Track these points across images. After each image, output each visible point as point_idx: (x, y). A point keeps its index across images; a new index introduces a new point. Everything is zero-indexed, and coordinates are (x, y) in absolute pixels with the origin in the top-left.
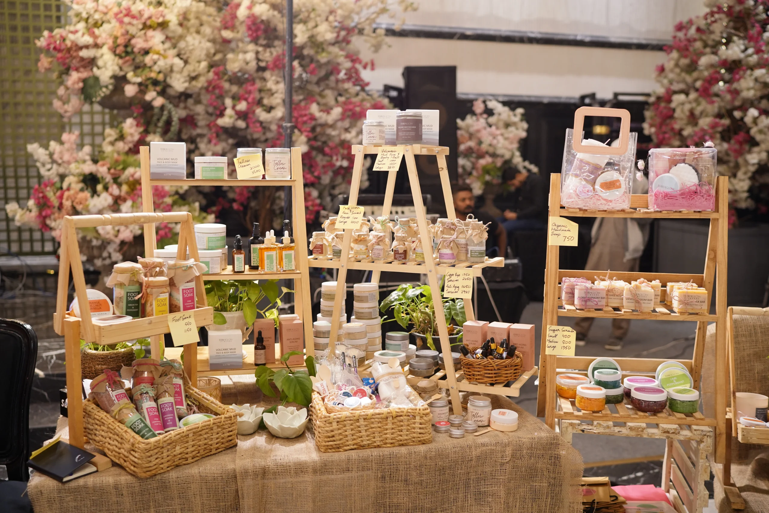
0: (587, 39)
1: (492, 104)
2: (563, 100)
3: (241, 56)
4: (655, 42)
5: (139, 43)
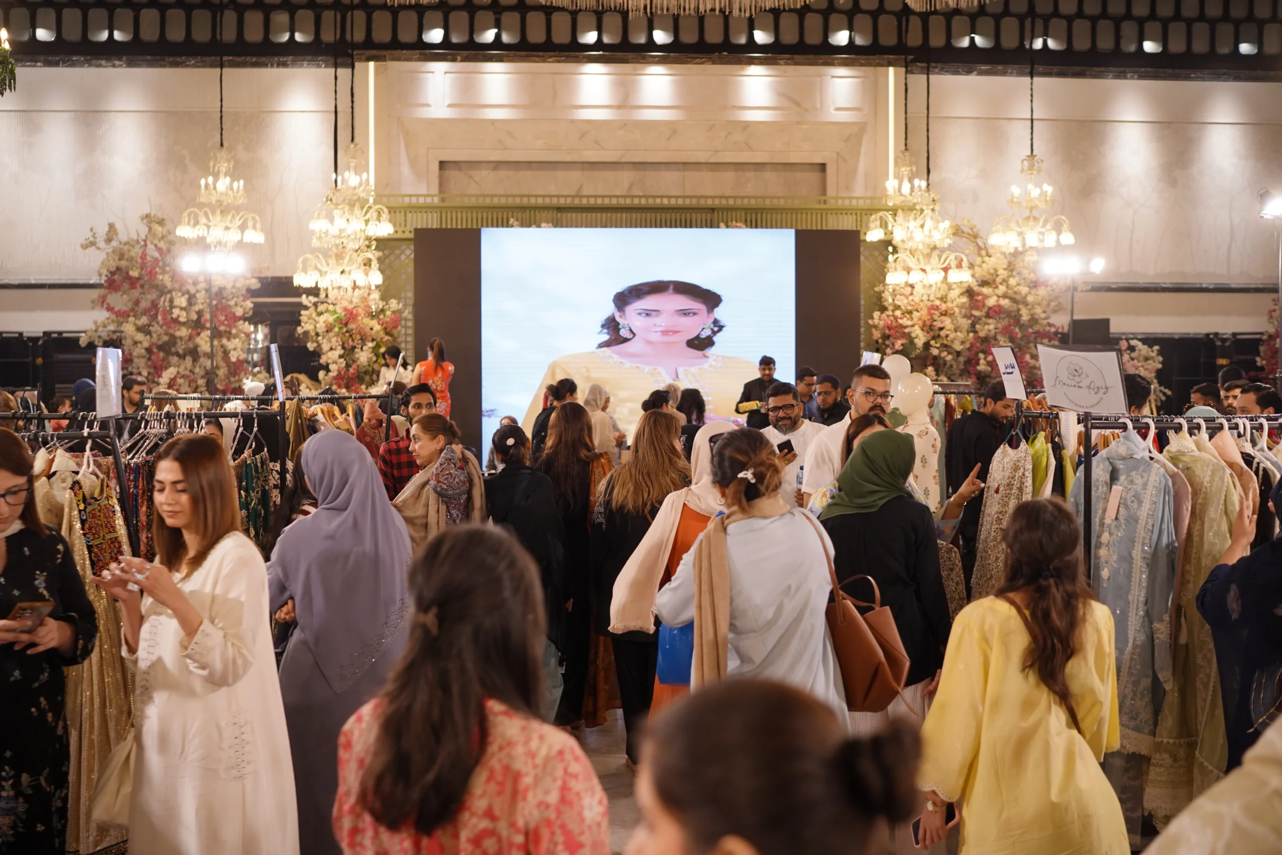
0: (1211, 287)
1: (1133, 343)
2: (1191, 336)
3: (986, 327)
4: (1270, 286)
5: (938, 324)
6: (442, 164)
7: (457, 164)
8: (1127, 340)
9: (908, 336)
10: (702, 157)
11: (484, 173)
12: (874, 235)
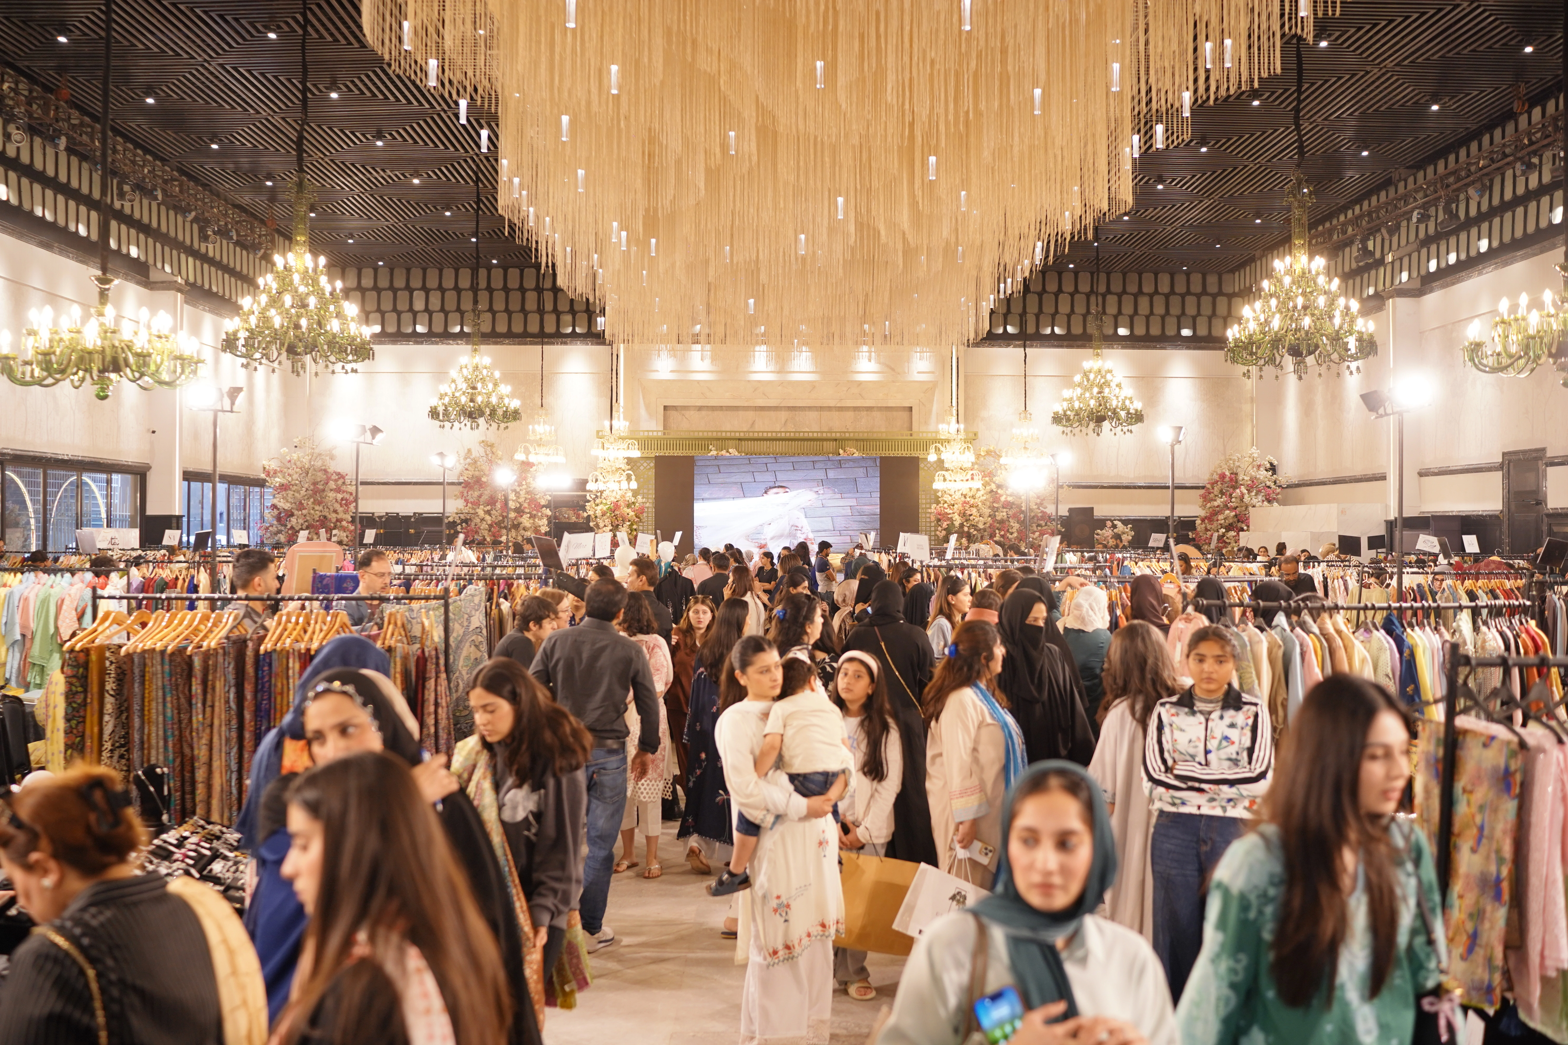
3: (1001, 514)
5: (968, 513)
6: (665, 408)
7: (675, 408)
8: (1112, 521)
9: (951, 519)
10: (832, 404)
11: (692, 412)
12: (932, 457)
